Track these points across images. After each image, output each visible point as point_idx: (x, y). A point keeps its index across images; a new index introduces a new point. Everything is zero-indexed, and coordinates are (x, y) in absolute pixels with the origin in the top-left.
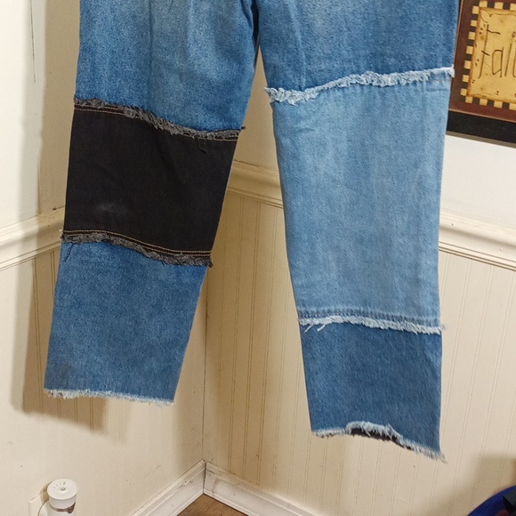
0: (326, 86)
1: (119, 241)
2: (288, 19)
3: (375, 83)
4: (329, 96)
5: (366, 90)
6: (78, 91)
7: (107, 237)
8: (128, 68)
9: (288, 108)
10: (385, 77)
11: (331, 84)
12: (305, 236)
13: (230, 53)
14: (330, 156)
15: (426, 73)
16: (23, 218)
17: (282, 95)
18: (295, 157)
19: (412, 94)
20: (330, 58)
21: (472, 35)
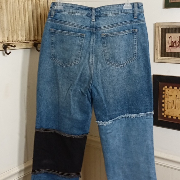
0: (114, 119)
1: (50, 172)
2: (102, 101)
3: (129, 117)
4: (115, 122)
5: (127, 119)
6: (36, 126)
7: (46, 171)
8: (51, 117)
9: (103, 127)
10: (132, 115)
11: (116, 118)
12: (111, 165)
13: (85, 112)
14: (117, 140)
15: (145, 114)
16: (19, 164)
17: (101, 123)
18: (107, 141)
19: (142, 120)
20: (115, 111)
21: (163, 96)
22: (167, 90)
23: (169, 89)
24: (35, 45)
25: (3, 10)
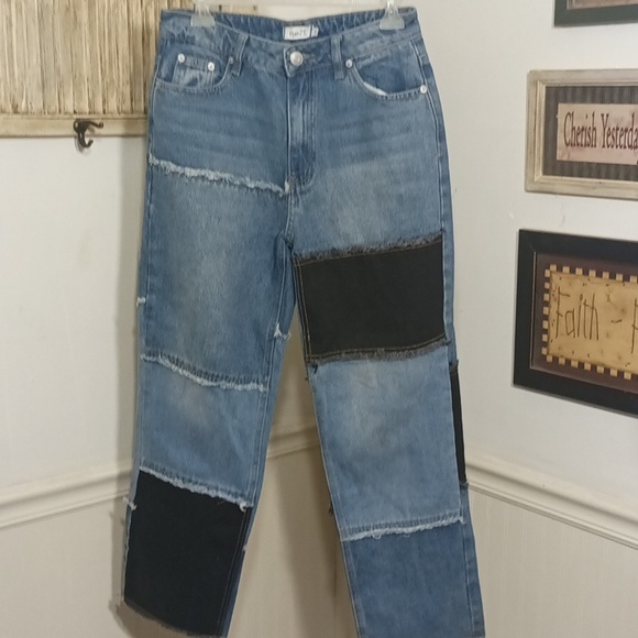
21: (546, 297)
22: (555, 277)
23: (561, 275)
25: (80, 27)
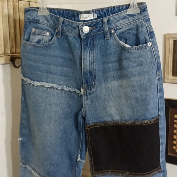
24: (13, 60)
